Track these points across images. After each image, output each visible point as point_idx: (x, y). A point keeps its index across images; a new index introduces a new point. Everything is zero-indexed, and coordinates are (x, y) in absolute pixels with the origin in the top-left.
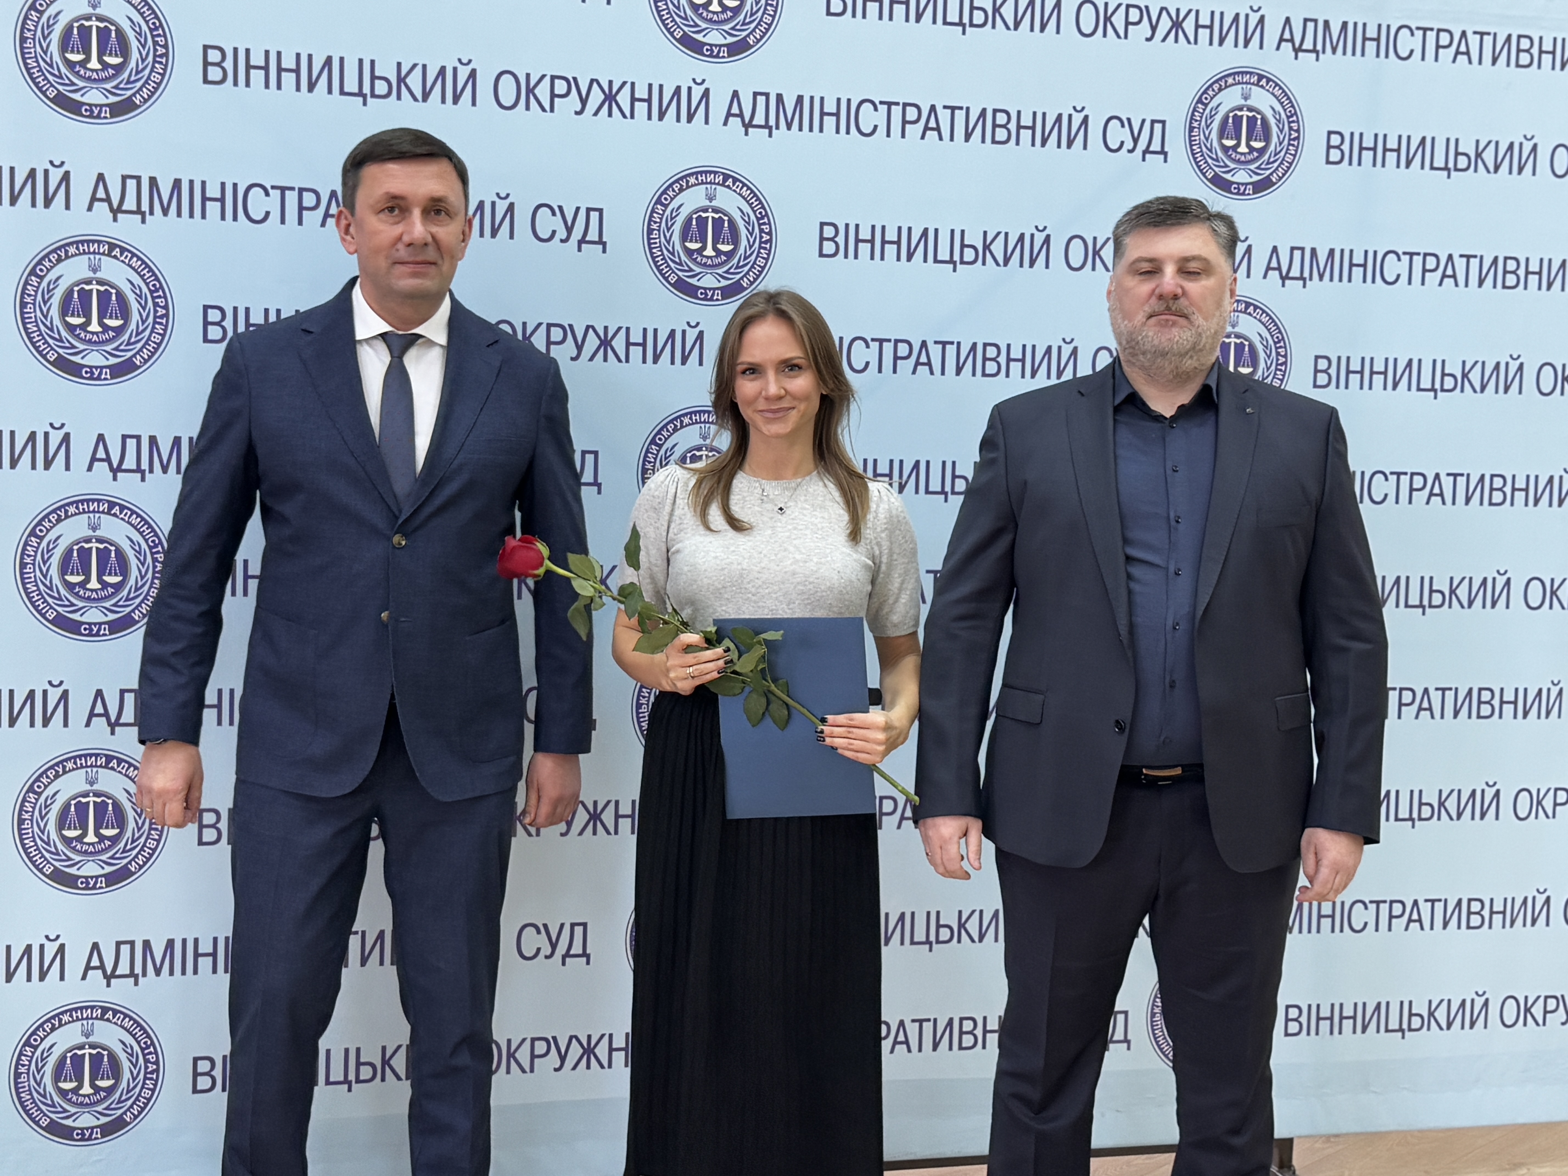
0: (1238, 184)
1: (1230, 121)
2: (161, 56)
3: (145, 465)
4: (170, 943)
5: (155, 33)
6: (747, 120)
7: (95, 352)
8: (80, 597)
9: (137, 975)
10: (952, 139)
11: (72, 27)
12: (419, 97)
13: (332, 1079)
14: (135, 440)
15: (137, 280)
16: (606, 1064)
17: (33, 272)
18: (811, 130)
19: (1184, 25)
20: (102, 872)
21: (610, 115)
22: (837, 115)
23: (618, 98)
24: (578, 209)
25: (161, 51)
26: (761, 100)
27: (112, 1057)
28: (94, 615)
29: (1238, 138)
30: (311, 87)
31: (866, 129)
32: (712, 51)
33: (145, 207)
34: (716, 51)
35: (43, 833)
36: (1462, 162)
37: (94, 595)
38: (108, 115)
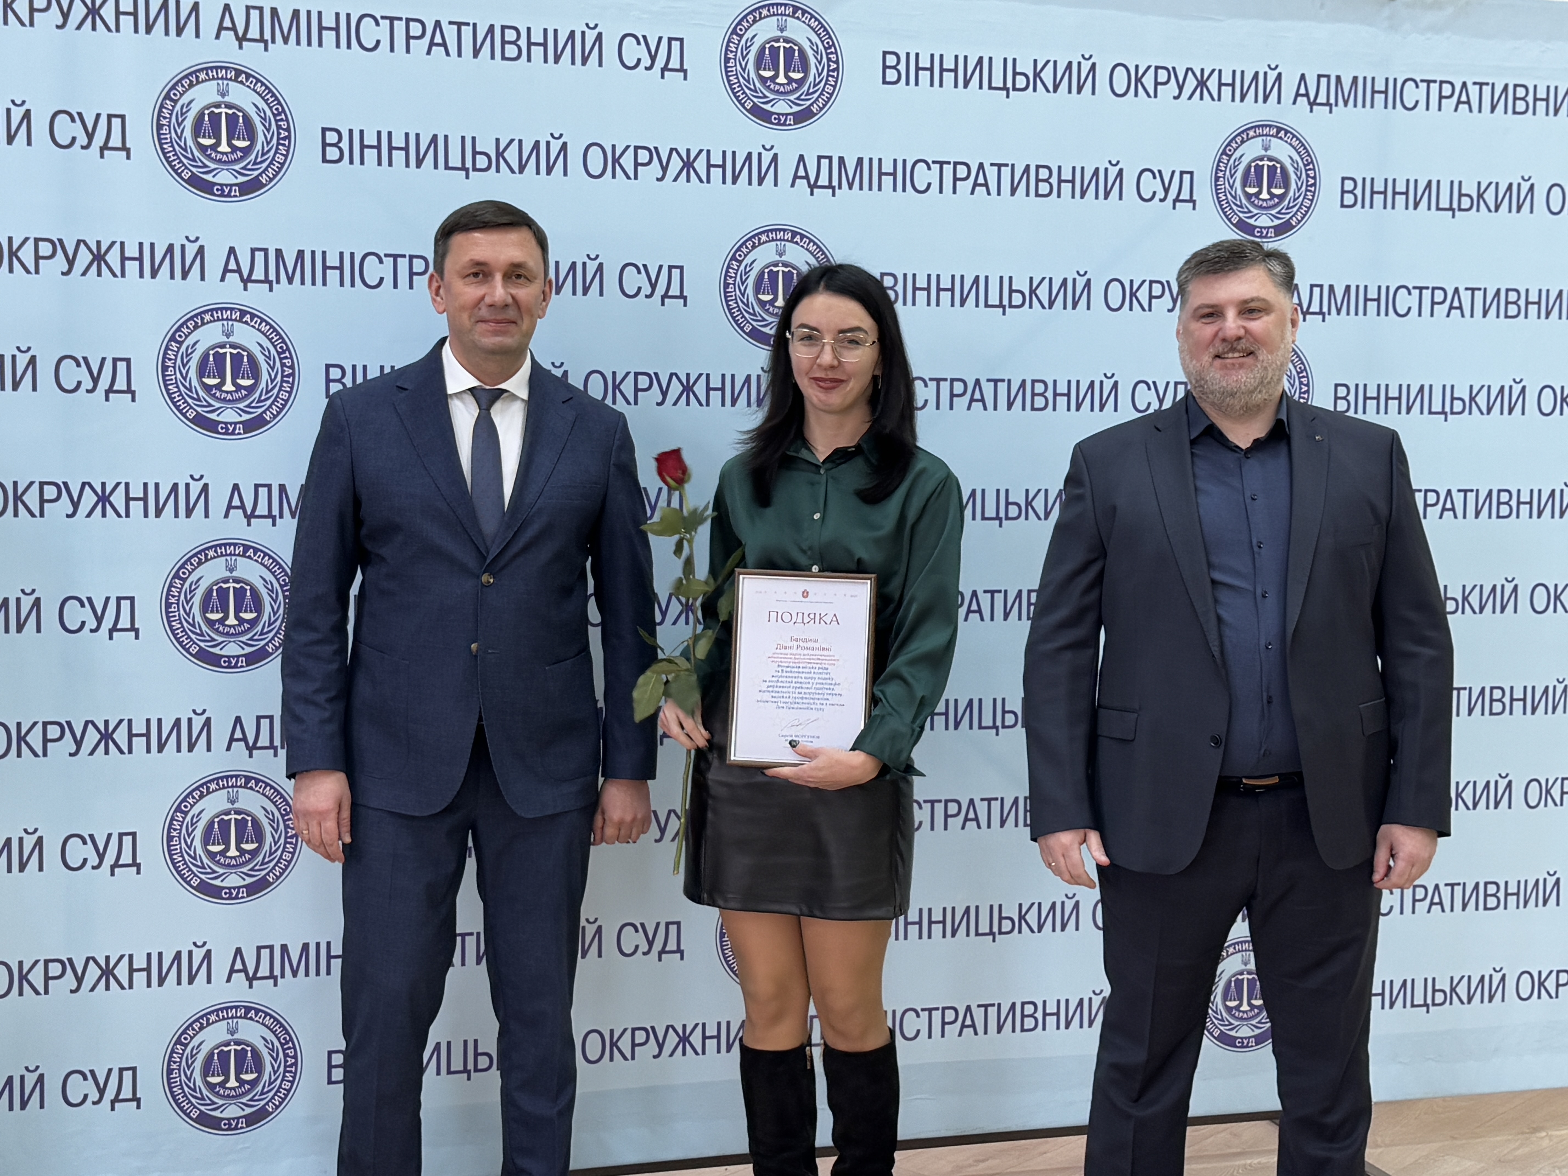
0: (1261, 228)
1: (1253, 170)
2: (284, 139)
3: (275, 511)
4: (305, 947)
5: (278, 118)
6: (812, 182)
7: (229, 410)
8: (220, 632)
9: (277, 976)
10: (999, 194)
11: (203, 114)
12: (516, 169)
13: (452, 1069)
14: (266, 489)
15: (266, 343)
16: (700, 1050)
17: (173, 339)
18: (870, 189)
19: (1208, 84)
20: (243, 883)
21: (688, 180)
22: (894, 174)
23: (695, 165)
24: (661, 267)
25: (284, 134)
26: (825, 163)
27: (255, 1053)
28: (232, 649)
29: (1260, 186)
30: (419, 163)
31: (921, 186)
32: (780, 120)
33: (272, 277)
34: (783, 119)
35: (190, 848)
36: (1466, 202)
37: (232, 631)
38: (238, 194)
